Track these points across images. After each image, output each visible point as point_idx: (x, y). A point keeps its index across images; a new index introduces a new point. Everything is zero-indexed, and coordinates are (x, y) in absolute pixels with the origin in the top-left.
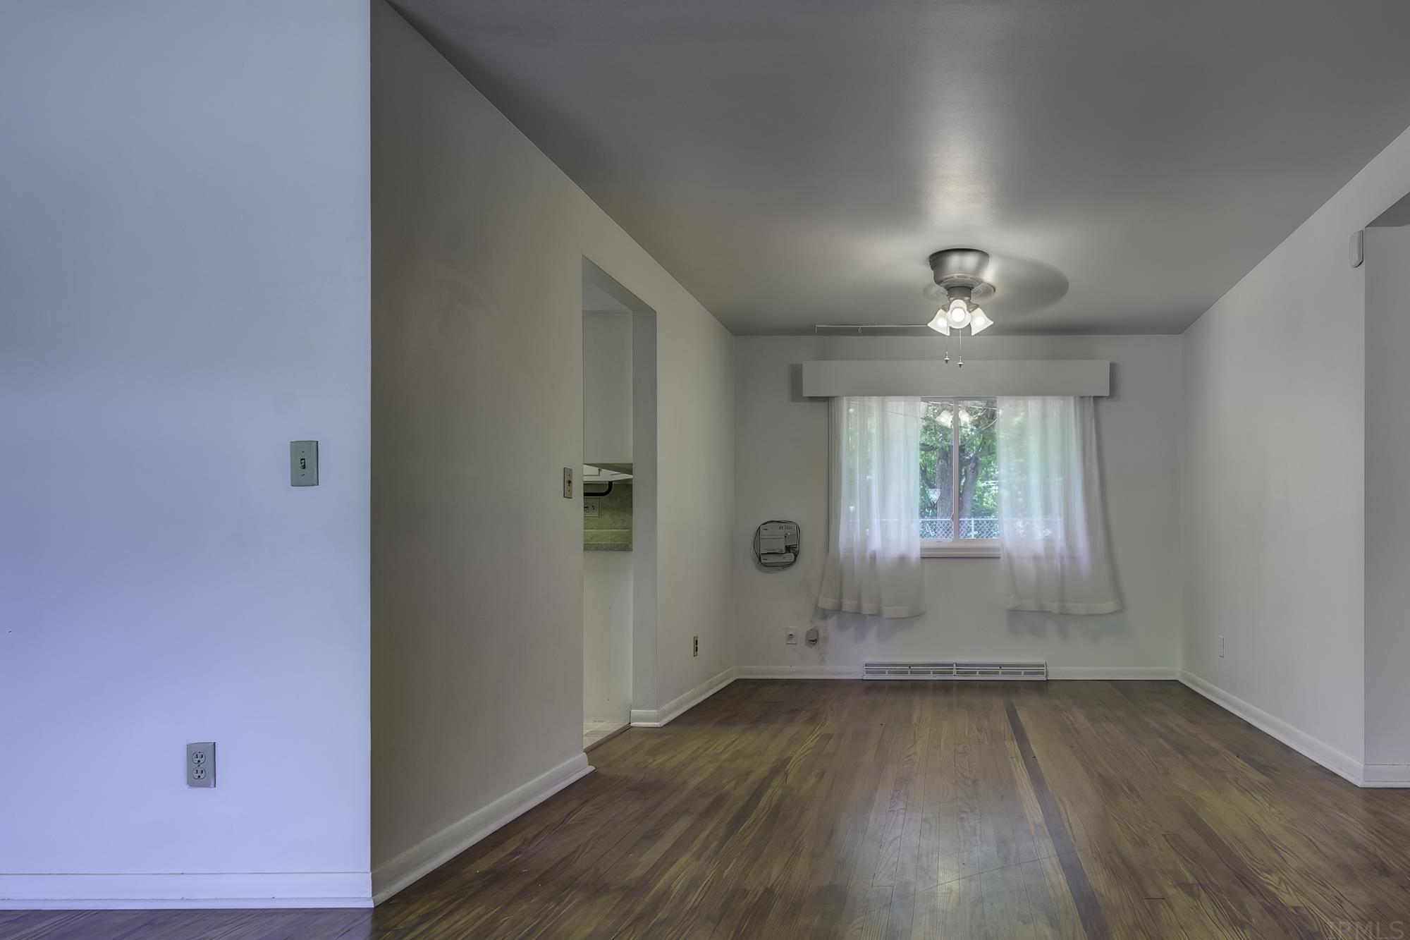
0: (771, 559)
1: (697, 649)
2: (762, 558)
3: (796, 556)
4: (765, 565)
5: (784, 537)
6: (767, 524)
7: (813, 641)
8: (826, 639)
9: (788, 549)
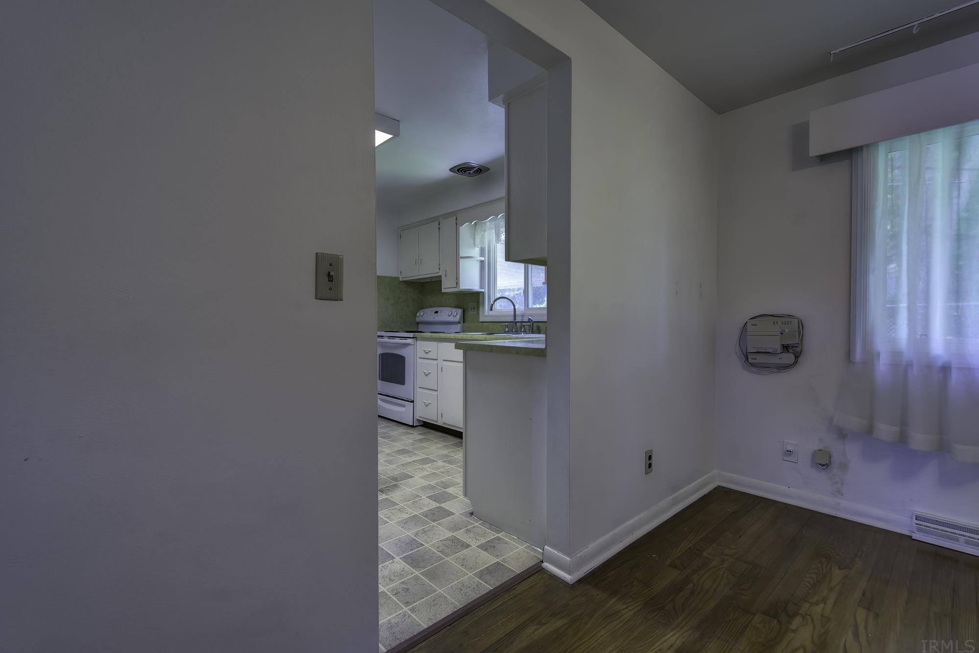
0: (761, 359)
1: (650, 466)
2: (750, 357)
3: (797, 357)
4: (752, 365)
5: (779, 334)
6: (758, 319)
7: (823, 465)
8: (844, 467)
9: (786, 348)
